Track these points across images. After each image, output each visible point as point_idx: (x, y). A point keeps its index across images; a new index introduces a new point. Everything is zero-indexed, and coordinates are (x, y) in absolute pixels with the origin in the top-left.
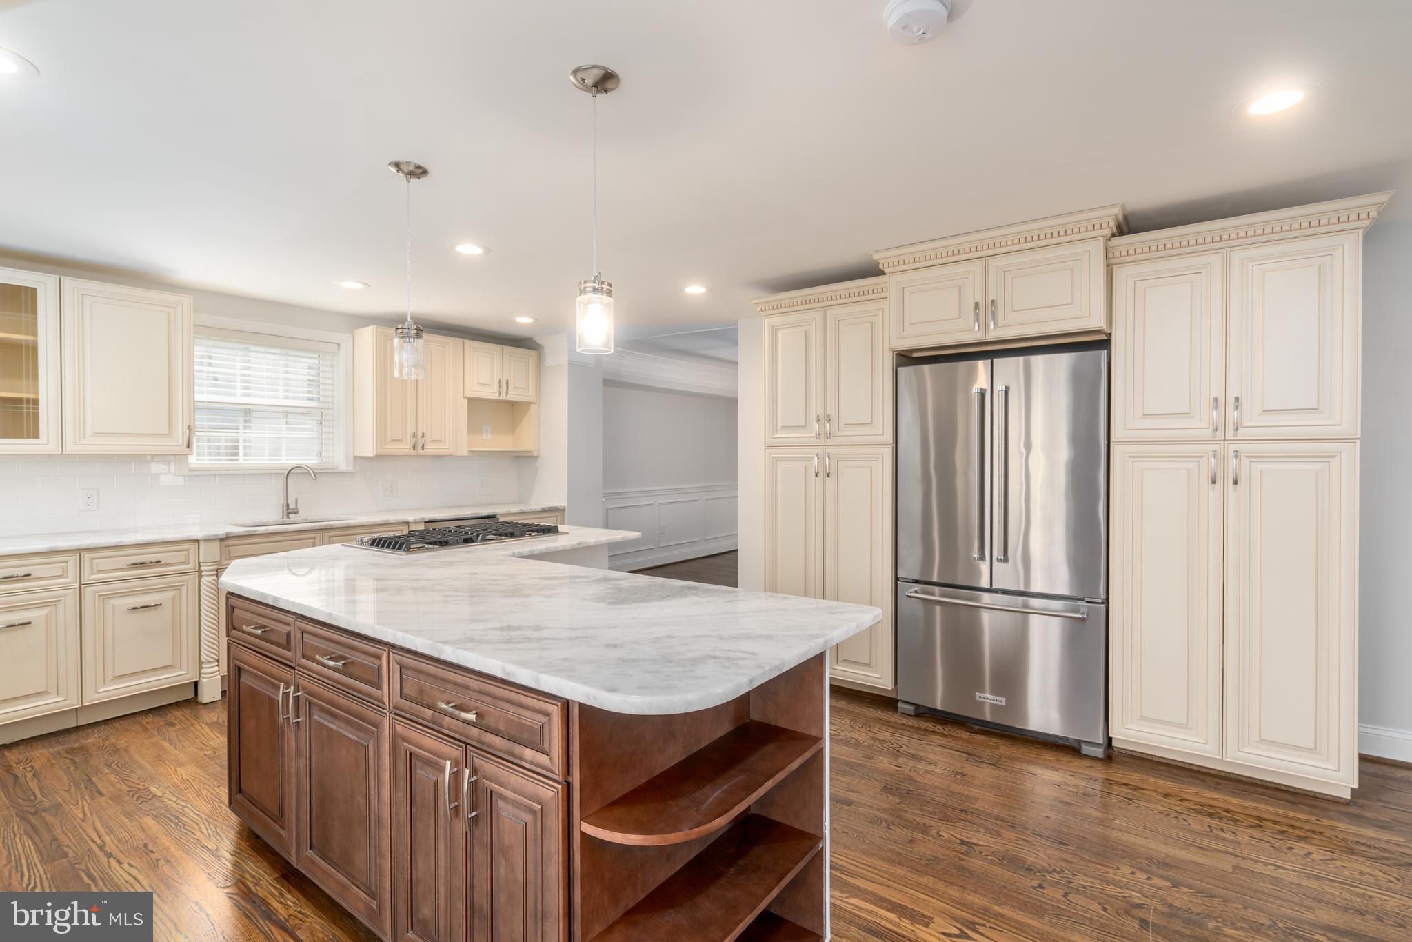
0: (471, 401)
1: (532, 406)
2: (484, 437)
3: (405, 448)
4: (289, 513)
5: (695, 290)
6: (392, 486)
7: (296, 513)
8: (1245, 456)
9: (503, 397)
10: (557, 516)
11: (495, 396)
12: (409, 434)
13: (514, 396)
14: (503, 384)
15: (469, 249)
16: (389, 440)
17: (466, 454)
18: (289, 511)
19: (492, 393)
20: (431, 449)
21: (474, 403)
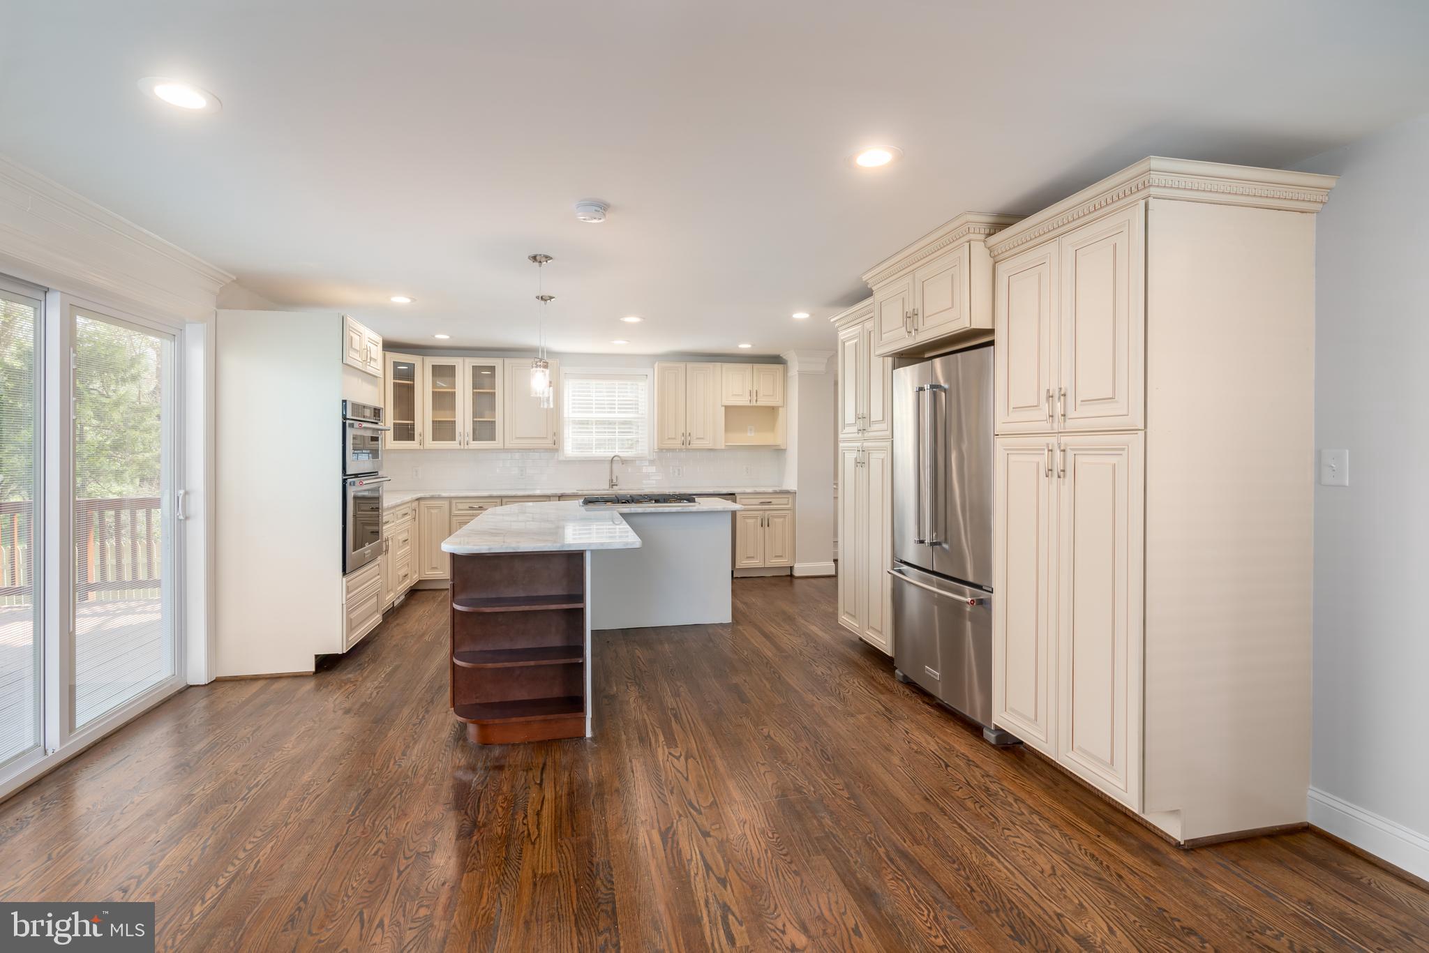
0: (726, 407)
1: (780, 409)
2: (749, 434)
3: (677, 443)
4: (613, 485)
5: (801, 316)
6: (679, 470)
7: (616, 485)
8: (1070, 449)
9: (754, 403)
10: (788, 498)
11: (747, 403)
12: (681, 434)
13: (763, 402)
14: (754, 394)
15: (632, 319)
16: (666, 438)
17: (723, 447)
18: (612, 485)
19: (744, 401)
20: (696, 444)
21: (728, 409)
